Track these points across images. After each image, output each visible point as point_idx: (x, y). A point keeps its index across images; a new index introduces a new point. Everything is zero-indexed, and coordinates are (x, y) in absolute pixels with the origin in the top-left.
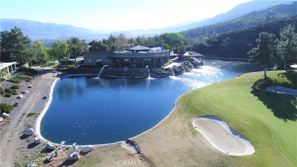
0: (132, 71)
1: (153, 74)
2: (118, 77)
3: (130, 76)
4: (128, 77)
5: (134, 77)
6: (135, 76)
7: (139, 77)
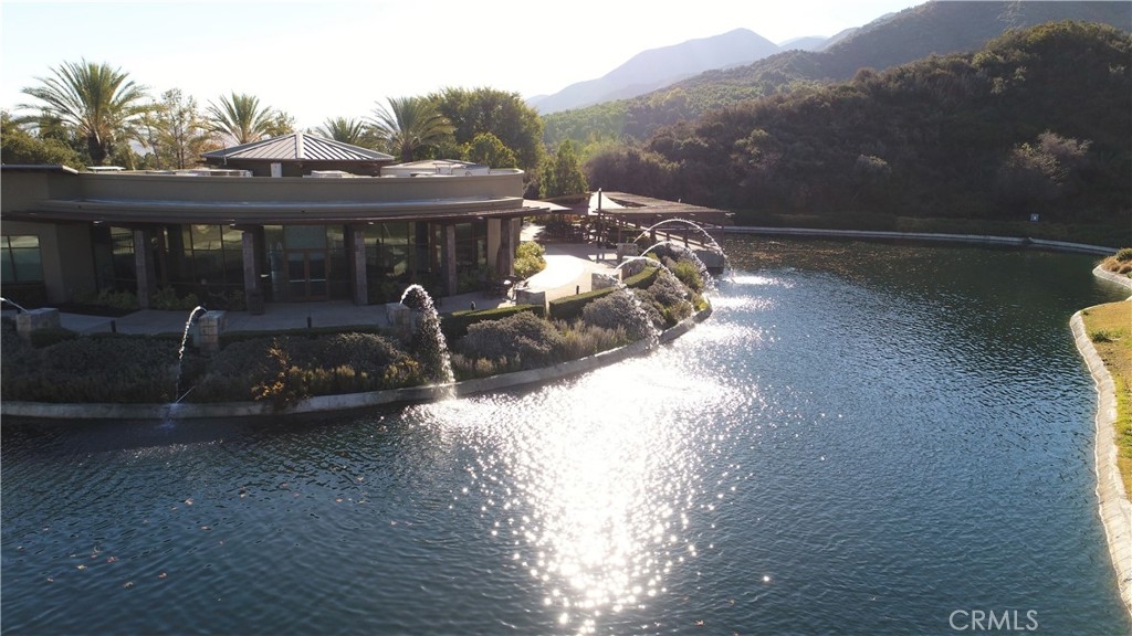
0: (266, 338)
1: (484, 363)
2: (113, 412)
3: (250, 398)
4: (221, 411)
5: (290, 410)
6: (300, 396)
7: (351, 400)
